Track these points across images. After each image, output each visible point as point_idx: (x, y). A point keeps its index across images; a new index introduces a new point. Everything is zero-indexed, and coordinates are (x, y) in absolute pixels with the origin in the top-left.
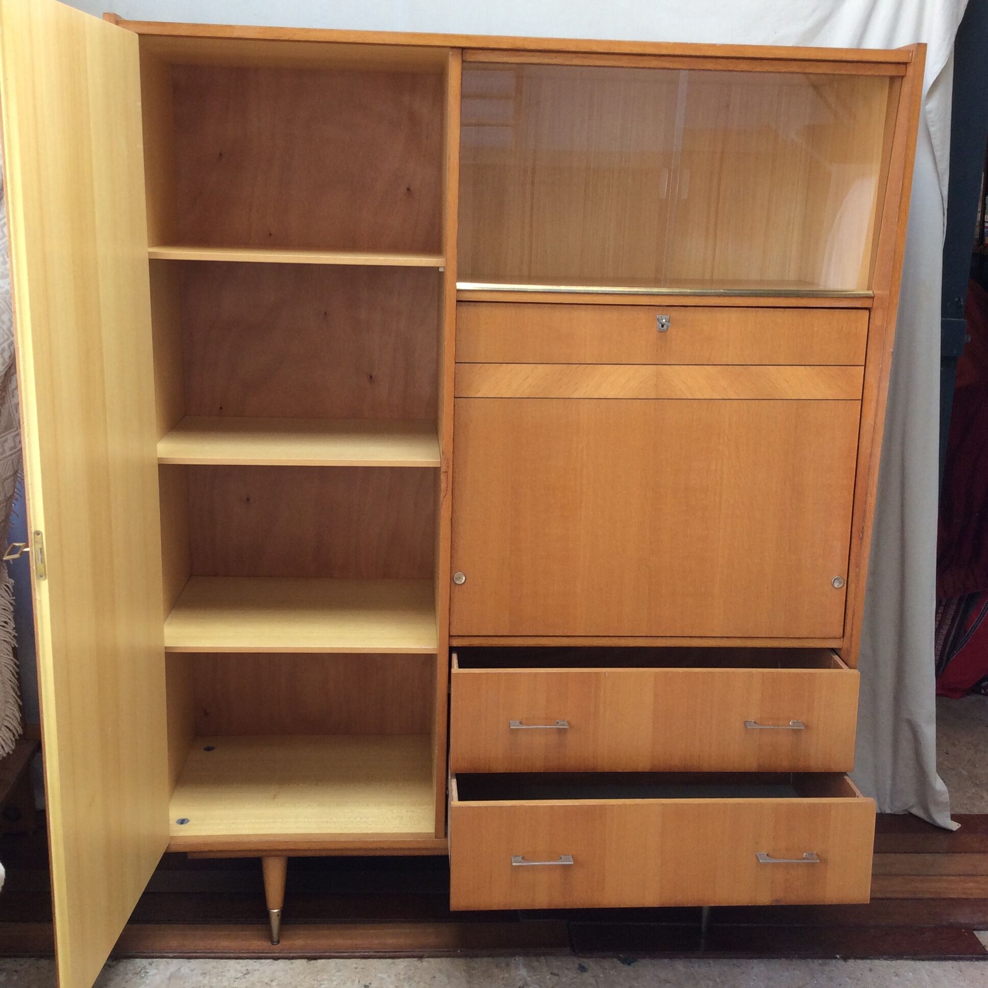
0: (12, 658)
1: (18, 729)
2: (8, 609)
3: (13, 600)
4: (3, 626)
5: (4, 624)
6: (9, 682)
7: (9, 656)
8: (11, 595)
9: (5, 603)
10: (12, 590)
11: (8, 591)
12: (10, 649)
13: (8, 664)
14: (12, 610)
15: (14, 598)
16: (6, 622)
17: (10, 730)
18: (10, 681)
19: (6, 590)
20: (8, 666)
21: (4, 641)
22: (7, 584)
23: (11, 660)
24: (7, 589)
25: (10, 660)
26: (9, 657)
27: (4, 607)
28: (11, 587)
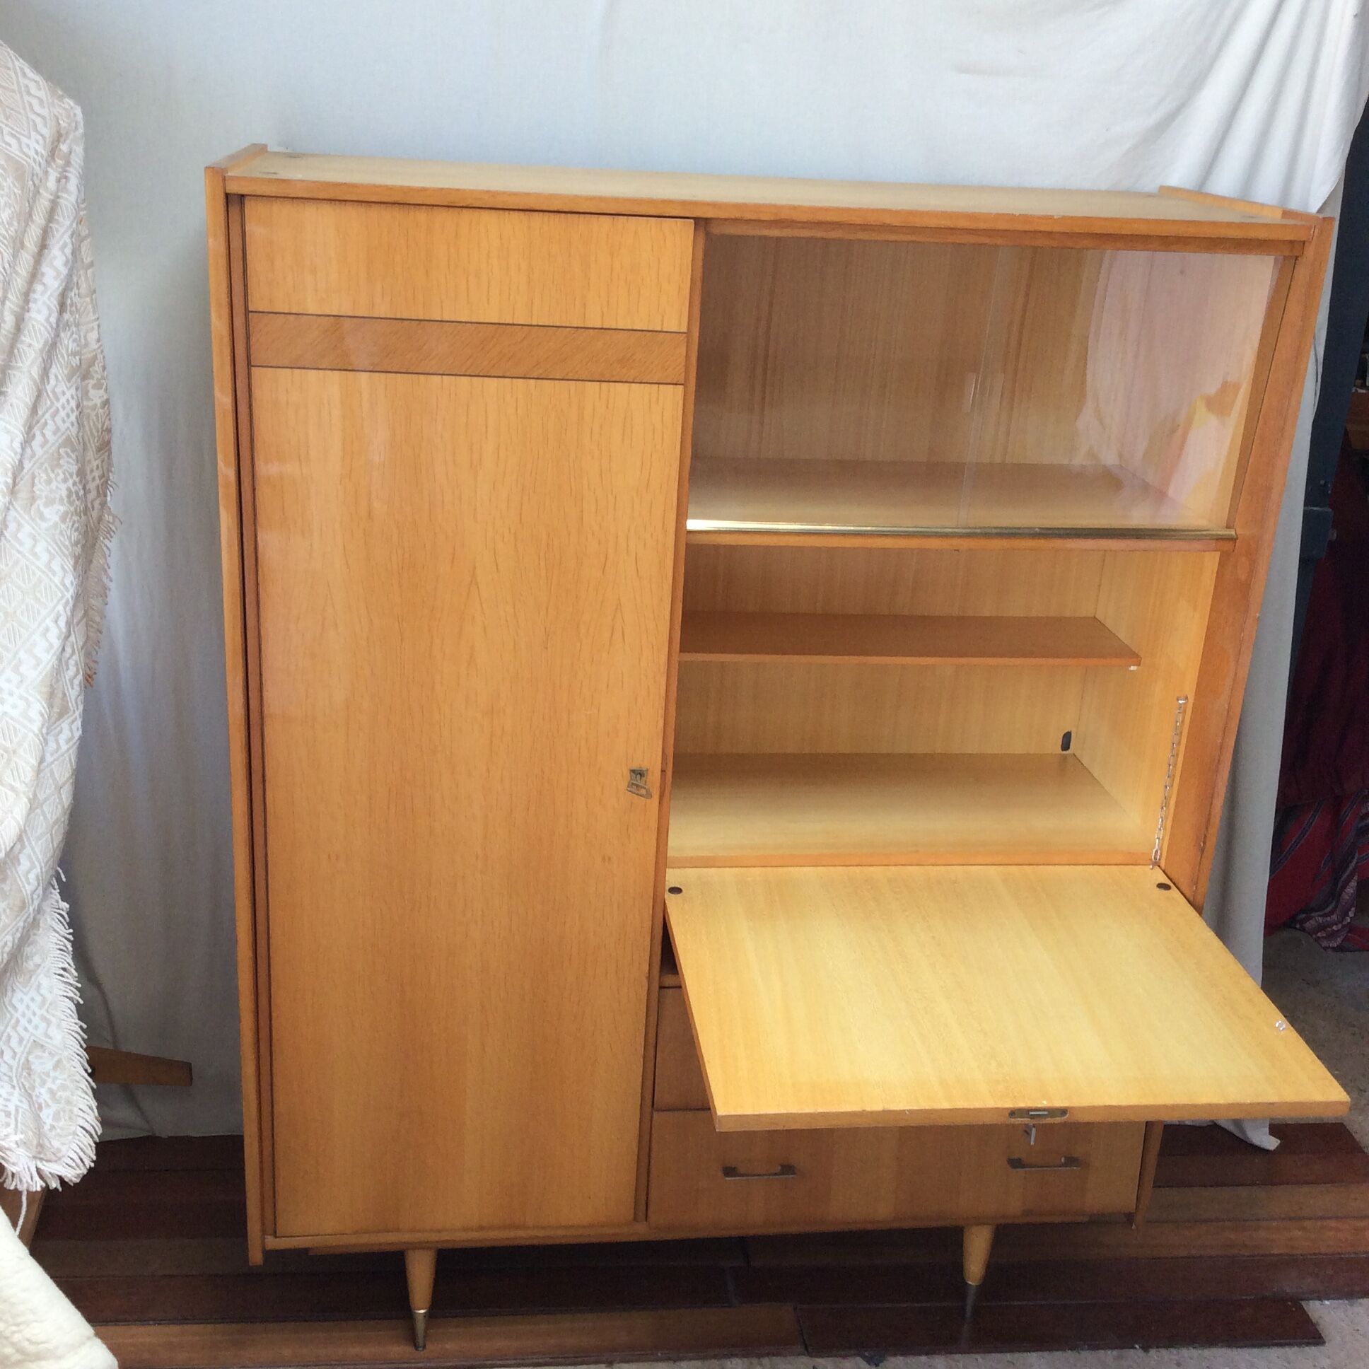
0: (77, 1021)
1: (97, 1128)
2: (64, 948)
3: (70, 934)
4: (62, 976)
5: (62, 972)
6: (76, 1056)
7: (73, 1018)
8: (67, 927)
9: (60, 941)
10: (68, 920)
11: (62, 920)
12: (73, 1008)
13: (73, 1031)
14: (71, 949)
15: (71, 931)
16: (64, 969)
17: (87, 1131)
18: (78, 1055)
19: (59, 920)
20: (73, 1033)
21: (64, 996)
22: (61, 912)
23: (76, 1023)
24: (61, 919)
25: (74, 1025)
26: (73, 1021)
27: (58, 947)
28: (66, 916)
